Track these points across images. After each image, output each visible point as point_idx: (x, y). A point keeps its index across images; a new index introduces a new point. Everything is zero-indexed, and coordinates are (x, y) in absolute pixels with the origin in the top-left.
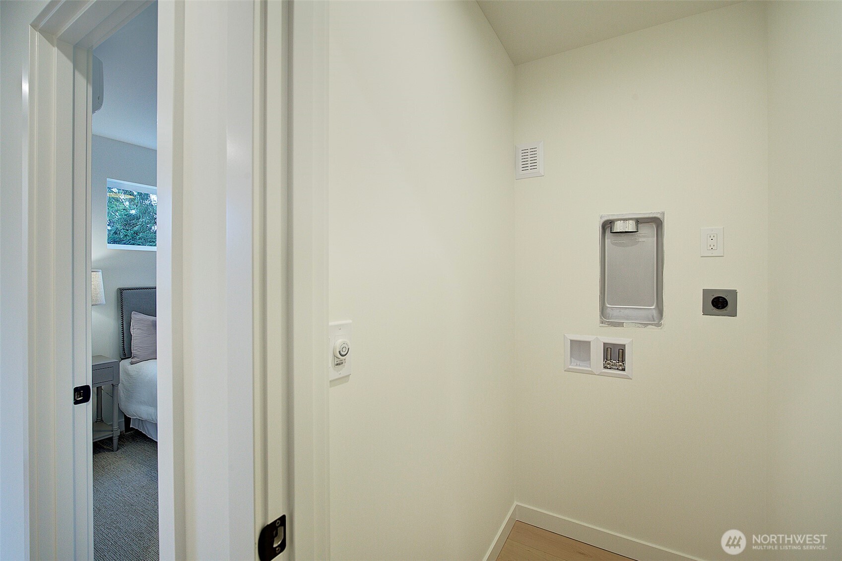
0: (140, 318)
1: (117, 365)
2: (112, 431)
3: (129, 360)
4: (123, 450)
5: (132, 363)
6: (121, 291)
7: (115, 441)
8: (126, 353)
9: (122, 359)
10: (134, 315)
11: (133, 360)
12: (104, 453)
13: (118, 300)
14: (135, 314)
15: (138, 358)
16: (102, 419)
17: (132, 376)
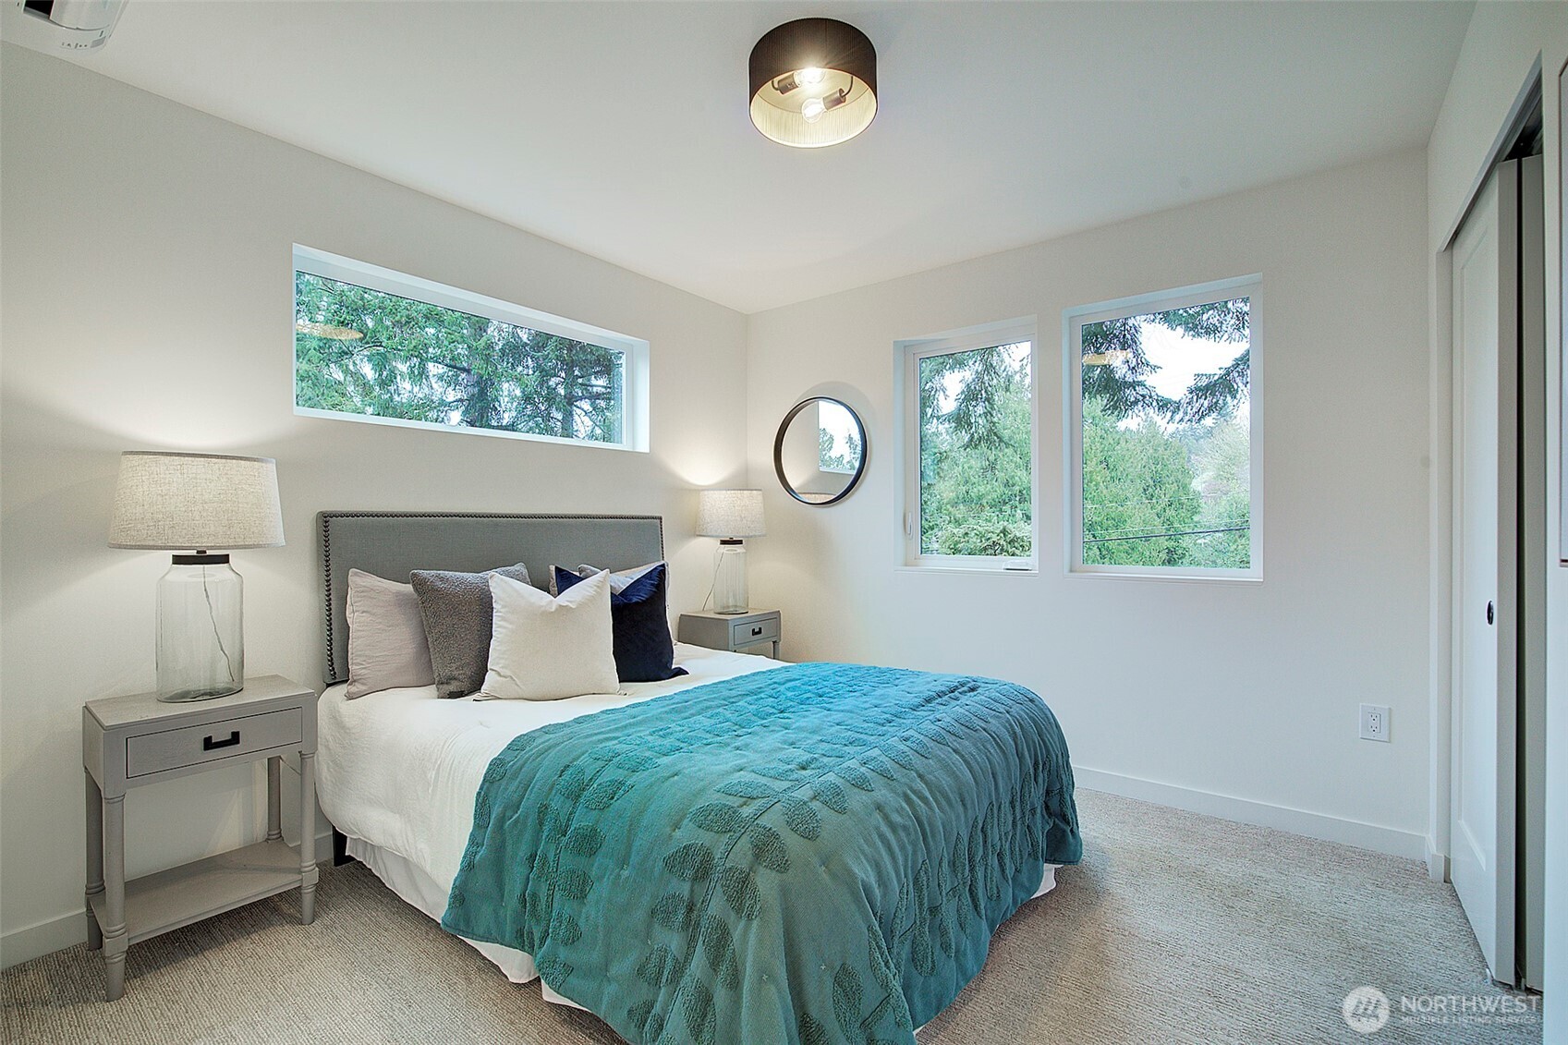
0: (368, 585)
1: (312, 700)
2: (300, 872)
3: (343, 689)
4: (327, 921)
5: (350, 697)
6: (326, 520)
7: (308, 898)
8: (336, 672)
9: (329, 685)
10: (357, 579)
11: (353, 689)
12: (279, 929)
13: (318, 541)
14: (356, 574)
15: (363, 684)
16: (280, 833)
17: (348, 729)
